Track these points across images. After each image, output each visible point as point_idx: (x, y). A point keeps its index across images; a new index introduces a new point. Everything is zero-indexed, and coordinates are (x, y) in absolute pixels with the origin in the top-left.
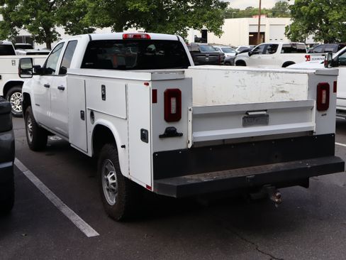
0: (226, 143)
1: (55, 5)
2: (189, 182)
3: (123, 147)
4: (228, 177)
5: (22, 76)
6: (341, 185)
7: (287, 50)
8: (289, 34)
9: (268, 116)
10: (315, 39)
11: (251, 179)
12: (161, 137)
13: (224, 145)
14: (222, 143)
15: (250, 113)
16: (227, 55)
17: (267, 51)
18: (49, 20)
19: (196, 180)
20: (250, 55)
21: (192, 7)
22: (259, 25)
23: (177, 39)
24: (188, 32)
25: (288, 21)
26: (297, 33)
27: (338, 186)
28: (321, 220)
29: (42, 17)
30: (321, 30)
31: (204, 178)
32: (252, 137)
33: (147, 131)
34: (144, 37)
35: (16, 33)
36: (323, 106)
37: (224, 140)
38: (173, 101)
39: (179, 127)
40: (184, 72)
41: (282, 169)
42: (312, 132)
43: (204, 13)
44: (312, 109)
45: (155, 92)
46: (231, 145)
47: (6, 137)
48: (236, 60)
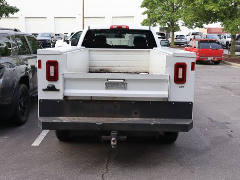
0: (93, 99)
2: (54, 121)
9: (126, 84)
13: (91, 100)
32: (115, 97)
37: (91, 97)
38: (52, 68)
41: (130, 122)
42: (167, 98)
45: (40, 62)
46: (97, 101)
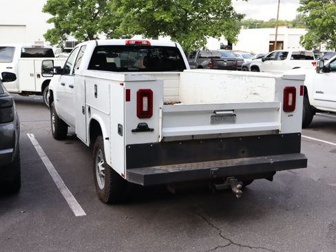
0: (195, 138)
1: (98, 15)
2: (157, 172)
3: (107, 139)
4: (193, 169)
5: (44, 75)
6: (316, 180)
7: (296, 57)
8: (304, 43)
9: (235, 115)
10: (327, 48)
11: (215, 171)
12: (133, 131)
13: (193, 140)
14: (191, 138)
15: (217, 113)
16: (246, 61)
17: (279, 58)
18: (92, 28)
19: (164, 170)
20: (263, 61)
21: (212, 18)
22: (276, 35)
23: (174, 46)
24: (208, 40)
25: (303, 32)
26: (310, 42)
27: (313, 180)
28: (287, 210)
29: (86, 26)
30: (333, 40)
31: (171, 169)
32: (220, 134)
33: (122, 126)
34: (145, 43)
35: (66, 39)
36: (288, 108)
37: (193, 136)
38: (145, 100)
39: (150, 123)
40: (179, 74)
41: (246, 163)
42: (278, 130)
43: (223, 24)
44: (278, 110)
45: (128, 92)
46: (200, 140)
47: (10, 127)
48: (251, 65)
